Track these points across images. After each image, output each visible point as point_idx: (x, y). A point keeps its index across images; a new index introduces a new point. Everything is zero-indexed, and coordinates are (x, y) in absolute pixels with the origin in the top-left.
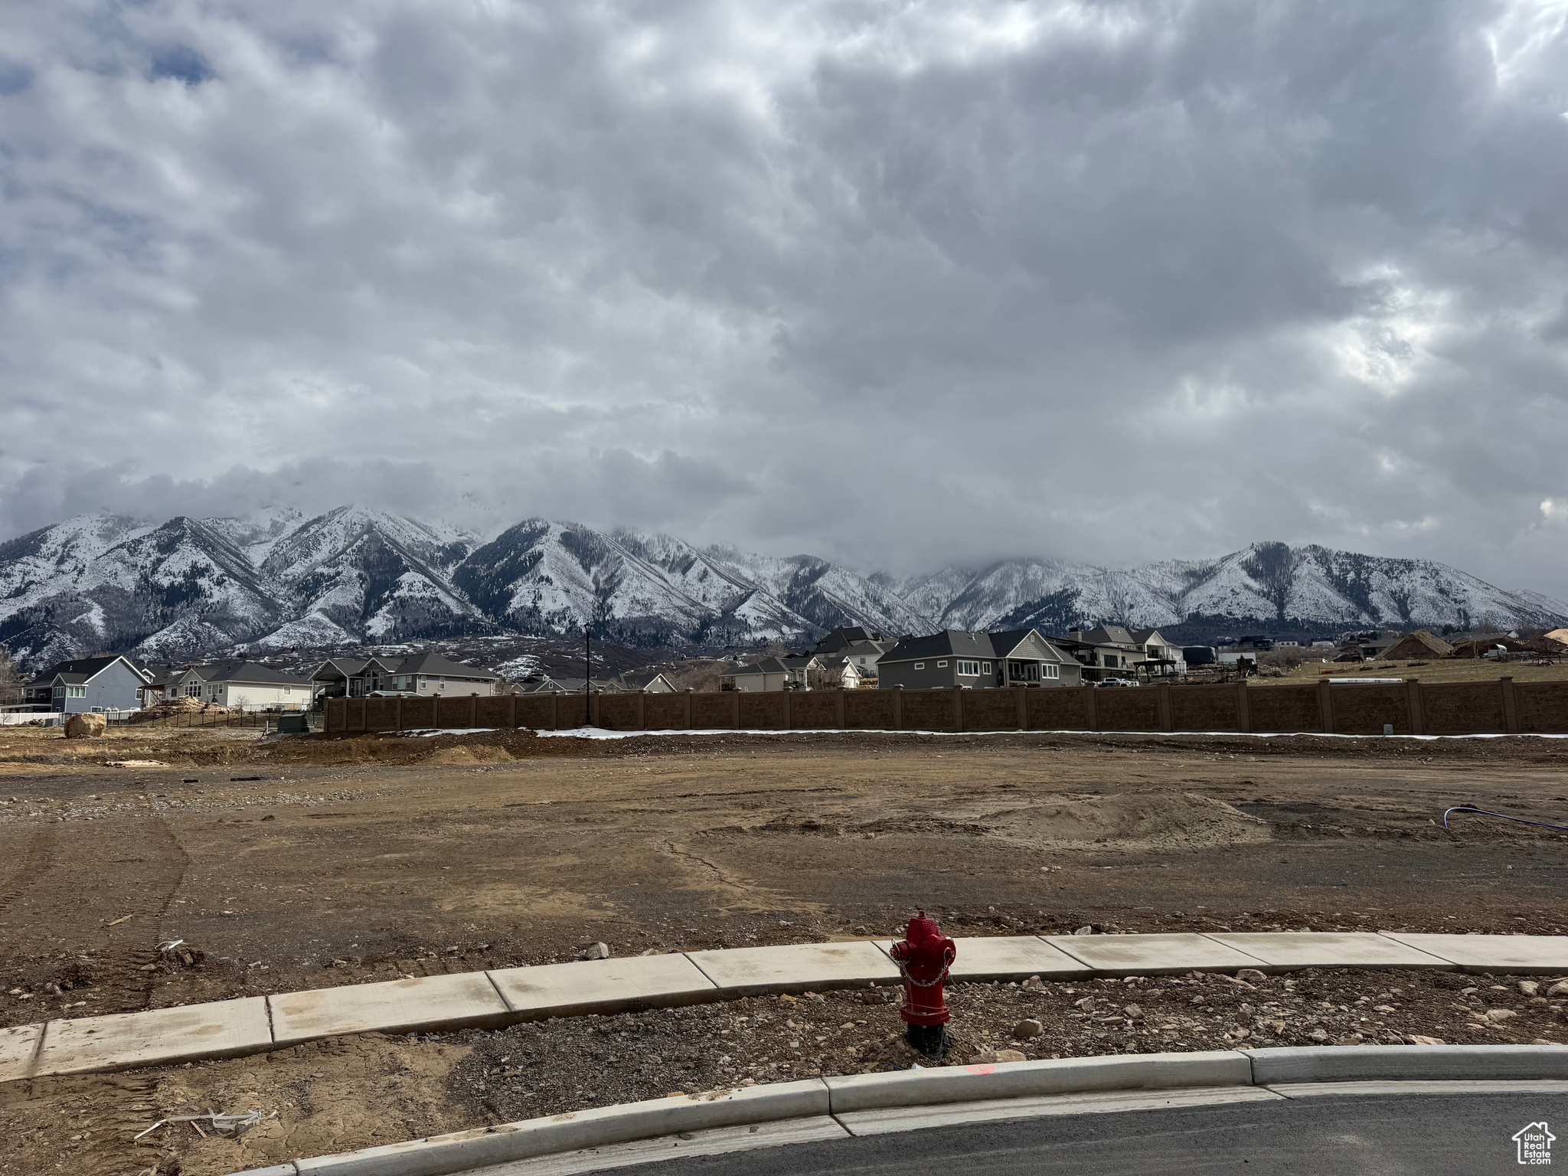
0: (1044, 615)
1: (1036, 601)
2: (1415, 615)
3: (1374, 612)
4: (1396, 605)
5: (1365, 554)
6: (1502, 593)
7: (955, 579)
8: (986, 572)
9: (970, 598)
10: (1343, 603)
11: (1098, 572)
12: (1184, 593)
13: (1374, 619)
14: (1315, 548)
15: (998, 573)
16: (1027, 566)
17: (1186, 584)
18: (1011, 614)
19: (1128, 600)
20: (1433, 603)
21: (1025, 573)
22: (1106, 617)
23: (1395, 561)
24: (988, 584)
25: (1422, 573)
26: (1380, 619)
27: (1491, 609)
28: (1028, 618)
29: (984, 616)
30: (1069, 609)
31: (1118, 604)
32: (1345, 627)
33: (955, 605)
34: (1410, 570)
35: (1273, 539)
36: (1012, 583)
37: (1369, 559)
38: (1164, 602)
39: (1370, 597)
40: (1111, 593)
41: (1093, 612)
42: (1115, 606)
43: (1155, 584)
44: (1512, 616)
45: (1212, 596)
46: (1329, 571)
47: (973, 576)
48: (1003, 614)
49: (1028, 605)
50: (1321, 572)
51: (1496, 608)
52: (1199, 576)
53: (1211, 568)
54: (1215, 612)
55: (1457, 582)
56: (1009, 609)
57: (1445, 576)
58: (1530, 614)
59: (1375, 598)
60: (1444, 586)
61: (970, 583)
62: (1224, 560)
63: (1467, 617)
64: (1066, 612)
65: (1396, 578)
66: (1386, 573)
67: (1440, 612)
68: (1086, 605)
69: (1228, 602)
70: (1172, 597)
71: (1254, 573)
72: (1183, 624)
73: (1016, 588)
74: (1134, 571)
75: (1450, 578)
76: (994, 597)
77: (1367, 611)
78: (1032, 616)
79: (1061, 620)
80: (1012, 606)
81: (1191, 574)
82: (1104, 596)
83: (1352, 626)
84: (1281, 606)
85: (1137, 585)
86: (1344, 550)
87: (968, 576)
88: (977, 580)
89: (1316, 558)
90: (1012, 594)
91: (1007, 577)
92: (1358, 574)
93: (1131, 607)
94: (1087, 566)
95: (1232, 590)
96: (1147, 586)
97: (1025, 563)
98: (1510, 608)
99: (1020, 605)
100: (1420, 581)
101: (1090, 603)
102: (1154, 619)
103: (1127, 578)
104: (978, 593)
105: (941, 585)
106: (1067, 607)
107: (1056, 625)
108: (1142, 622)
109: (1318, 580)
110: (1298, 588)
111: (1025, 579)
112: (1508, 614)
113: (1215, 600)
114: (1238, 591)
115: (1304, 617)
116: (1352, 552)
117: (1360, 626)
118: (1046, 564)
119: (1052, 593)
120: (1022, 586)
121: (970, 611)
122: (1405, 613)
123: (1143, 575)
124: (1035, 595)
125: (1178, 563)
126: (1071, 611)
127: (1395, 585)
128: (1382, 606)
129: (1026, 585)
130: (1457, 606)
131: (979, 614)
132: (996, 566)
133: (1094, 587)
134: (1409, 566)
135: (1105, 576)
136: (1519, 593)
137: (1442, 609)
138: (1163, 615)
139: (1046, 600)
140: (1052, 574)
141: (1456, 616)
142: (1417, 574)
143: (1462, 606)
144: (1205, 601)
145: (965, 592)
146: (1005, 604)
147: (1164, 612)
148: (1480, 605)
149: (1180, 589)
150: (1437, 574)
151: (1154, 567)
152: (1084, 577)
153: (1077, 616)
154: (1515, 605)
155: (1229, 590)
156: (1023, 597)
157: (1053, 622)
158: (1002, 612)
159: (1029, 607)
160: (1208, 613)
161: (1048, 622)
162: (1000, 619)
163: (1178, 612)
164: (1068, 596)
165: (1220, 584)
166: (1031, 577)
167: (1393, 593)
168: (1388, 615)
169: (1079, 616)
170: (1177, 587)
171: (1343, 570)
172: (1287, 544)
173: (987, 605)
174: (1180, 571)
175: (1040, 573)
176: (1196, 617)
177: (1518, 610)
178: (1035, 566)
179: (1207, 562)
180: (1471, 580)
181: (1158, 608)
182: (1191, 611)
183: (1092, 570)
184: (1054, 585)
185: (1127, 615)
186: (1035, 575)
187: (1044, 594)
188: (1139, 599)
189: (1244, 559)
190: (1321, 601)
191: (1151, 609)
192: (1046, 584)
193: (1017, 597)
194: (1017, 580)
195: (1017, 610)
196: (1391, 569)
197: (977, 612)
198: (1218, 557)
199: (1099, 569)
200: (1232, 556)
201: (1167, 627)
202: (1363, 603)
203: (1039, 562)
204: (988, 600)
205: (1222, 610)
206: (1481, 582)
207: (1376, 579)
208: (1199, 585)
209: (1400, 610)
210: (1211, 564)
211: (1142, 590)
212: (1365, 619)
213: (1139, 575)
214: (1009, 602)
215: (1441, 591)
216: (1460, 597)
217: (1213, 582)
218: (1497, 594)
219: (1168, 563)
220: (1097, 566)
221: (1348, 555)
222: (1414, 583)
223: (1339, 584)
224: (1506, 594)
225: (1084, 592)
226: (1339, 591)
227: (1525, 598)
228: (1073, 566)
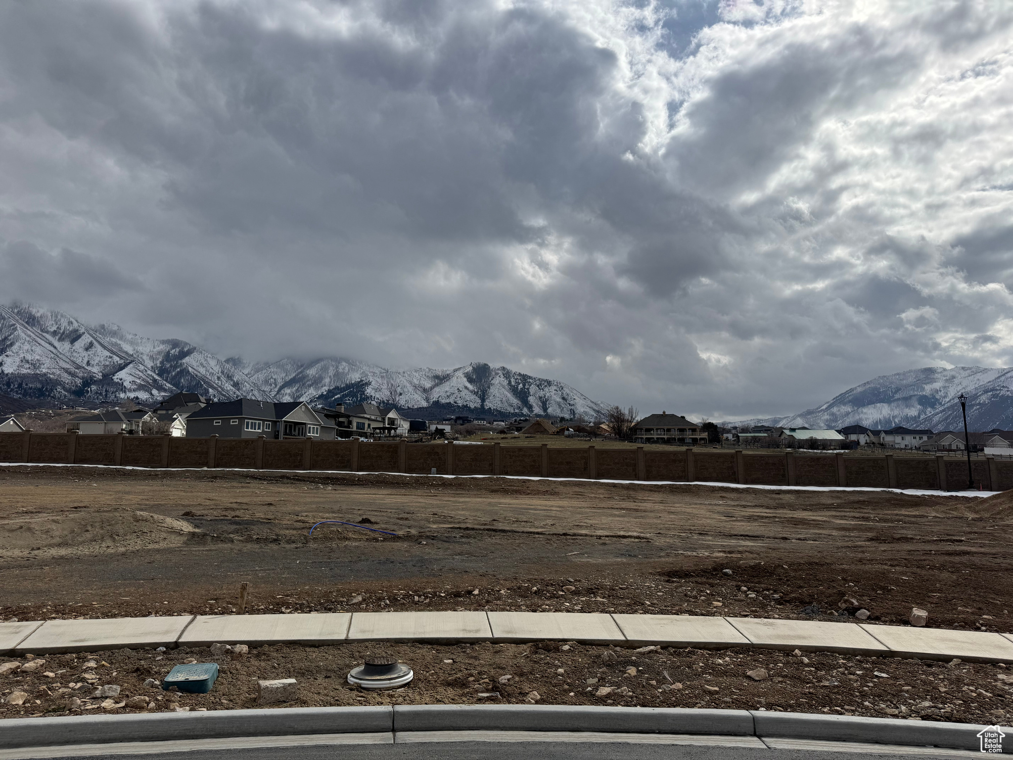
0: (346, 396)
1: (342, 386)
2: (550, 410)
3: (530, 408)
4: (541, 404)
5: (529, 375)
6: (591, 402)
7: (289, 367)
8: (311, 364)
9: (298, 381)
10: (515, 401)
11: (383, 371)
12: (432, 388)
13: (530, 411)
14: (504, 368)
15: (319, 366)
16: (339, 363)
17: (433, 383)
18: (325, 393)
19: (399, 390)
20: (560, 406)
21: (337, 367)
22: (385, 399)
23: (543, 380)
24: (312, 372)
25: (555, 388)
26: (532, 411)
27: (586, 410)
28: (336, 397)
29: (307, 394)
30: (363, 393)
31: (393, 392)
32: (515, 415)
33: (287, 384)
34: (550, 386)
35: (482, 361)
36: (328, 373)
37: (530, 377)
38: (420, 393)
39: (529, 398)
40: (390, 385)
41: (377, 396)
42: (391, 393)
43: (416, 382)
44: (595, 415)
45: (447, 392)
46: (510, 382)
47: (302, 366)
48: (320, 393)
49: (337, 388)
50: (506, 382)
51: (588, 410)
52: (441, 379)
53: (448, 375)
54: (448, 401)
55: (571, 394)
56: (324, 390)
57: (566, 390)
58: (603, 414)
59: (531, 399)
60: (565, 395)
61: (300, 370)
62: (455, 371)
63: (574, 414)
64: (361, 395)
65: (543, 389)
66: (538, 386)
67: (562, 410)
68: (374, 391)
69: (455, 396)
70: (425, 390)
71: (470, 380)
72: (429, 407)
73: (330, 377)
74: (404, 372)
75: (568, 392)
76: (315, 381)
77: (526, 407)
78: (339, 396)
79: (357, 399)
80: (326, 388)
81: (437, 377)
82: (385, 387)
83: (518, 415)
84: (483, 400)
85: (405, 381)
86: (518, 371)
87: (298, 366)
88: (304, 369)
89: (504, 375)
90: (327, 380)
91: (325, 369)
92: (524, 385)
93: (401, 394)
94: (377, 366)
95: (458, 389)
96: (411, 383)
97: (338, 360)
98: (594, 410)
99: (331, 388)
100: (554, 392)
101: (376, 390)
102: (413, 402)
103: (400, 376)
104: (304, 377)
105: (279, 370)
106: (362, 391)
107: (353, 403)
108: (406, 404)
109: (504, 387)
110: (493, 391)
111: (337, 371)
112: (593, 414)
113: (448, 394)
114: (461, 390)
115: (495, 408)
116: (522, 373)
117: (523, 415)
118: (352, 364)
119: (353, 382)
120: (334, 376)
121: (297, 389)
122: (545, 409)
123: (409, 375)
124: (342, 382)
125: (430, 370)
126: (364, 394)
127: (541, 393)
128: (534, 405)
129: (337, 374)
130: (570, 407)
131: (303, 392)
132: (318, 361)
133: (380, 380)
134: (549, 383)
135: (386, 374)
136: (599, 402)
137: (563, 409)
138: (418, 401)
139: (349, 386)
140: (354, 370)
141: (569, 412)
142: (553, 388)
143: (572, 407)
144: (443, 395)
145: (296, 376)
146: (322, 387)
147: (419, 399)
148: (582, 408)
149: (430, 385)
150: (562, 389)
151: (416, 371)
152: (374, 373)
153: (367, 398)
154: (597, 409)
155: (456, 388)
156: (334, 382)
157: (352, 400)
158: (319, 392)
159: (338, 389)
160: (443, 401)
161: (349, 400)
162: (317, 396)
163: (427, 400)
164: (363, 385)
165: (452, 385)
166: (341, 370)
167: (540, 398)
168: (537, 410)
169: (368, 398)
170: (428, 384)
171: (516, 383)
172: (489, 365)
173: (310, 386)
174: (430, 375)
175: (347, 369)
176: (437, 403)
177: (598, 412)
178: (344, 364)
179: (446, 371)
180: (578, 394)
181: (416, 396)
182: (434, 400)
183: (380, 369)
184: (355, 377)
185: (397, 399)
186: (343, 369)
187: (348, 382)
188: (406, 390)
189: (466, 371)
190: (504, 399)
191: (412, 397)
192: (350, 376)
193: (330, 382)
194: (331, 372)
195: (329, 391)
196: (541, 384)
197: (302, 390)
198: (452, 369)
199: (384, 369)
200: (460, 369)
201: (420, 408)
202: (525, 403)
203: (347, 361)
204: (310, 383)
205: (451, 400)
206: (582, 395)
207: (533, 389)
208: (440, 384)
209: (543, 408)
210: (448, 372)
211: (408, 385)
212: (525, 411)
213: (407, 375)
214: (325, 386)
215: (564, 399)
216: (572, 402)
217: (448, 383)
218: (589, 402)
219: (424, 370)
220: (383, 368)
221: (520, 374)
222: (551, 393)
223: (514, 390)
224: (593, 402)
225: (373, 383)
226: (514, 394)
227: (602, 405)
228: (368, 366)
